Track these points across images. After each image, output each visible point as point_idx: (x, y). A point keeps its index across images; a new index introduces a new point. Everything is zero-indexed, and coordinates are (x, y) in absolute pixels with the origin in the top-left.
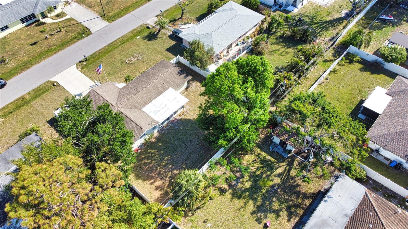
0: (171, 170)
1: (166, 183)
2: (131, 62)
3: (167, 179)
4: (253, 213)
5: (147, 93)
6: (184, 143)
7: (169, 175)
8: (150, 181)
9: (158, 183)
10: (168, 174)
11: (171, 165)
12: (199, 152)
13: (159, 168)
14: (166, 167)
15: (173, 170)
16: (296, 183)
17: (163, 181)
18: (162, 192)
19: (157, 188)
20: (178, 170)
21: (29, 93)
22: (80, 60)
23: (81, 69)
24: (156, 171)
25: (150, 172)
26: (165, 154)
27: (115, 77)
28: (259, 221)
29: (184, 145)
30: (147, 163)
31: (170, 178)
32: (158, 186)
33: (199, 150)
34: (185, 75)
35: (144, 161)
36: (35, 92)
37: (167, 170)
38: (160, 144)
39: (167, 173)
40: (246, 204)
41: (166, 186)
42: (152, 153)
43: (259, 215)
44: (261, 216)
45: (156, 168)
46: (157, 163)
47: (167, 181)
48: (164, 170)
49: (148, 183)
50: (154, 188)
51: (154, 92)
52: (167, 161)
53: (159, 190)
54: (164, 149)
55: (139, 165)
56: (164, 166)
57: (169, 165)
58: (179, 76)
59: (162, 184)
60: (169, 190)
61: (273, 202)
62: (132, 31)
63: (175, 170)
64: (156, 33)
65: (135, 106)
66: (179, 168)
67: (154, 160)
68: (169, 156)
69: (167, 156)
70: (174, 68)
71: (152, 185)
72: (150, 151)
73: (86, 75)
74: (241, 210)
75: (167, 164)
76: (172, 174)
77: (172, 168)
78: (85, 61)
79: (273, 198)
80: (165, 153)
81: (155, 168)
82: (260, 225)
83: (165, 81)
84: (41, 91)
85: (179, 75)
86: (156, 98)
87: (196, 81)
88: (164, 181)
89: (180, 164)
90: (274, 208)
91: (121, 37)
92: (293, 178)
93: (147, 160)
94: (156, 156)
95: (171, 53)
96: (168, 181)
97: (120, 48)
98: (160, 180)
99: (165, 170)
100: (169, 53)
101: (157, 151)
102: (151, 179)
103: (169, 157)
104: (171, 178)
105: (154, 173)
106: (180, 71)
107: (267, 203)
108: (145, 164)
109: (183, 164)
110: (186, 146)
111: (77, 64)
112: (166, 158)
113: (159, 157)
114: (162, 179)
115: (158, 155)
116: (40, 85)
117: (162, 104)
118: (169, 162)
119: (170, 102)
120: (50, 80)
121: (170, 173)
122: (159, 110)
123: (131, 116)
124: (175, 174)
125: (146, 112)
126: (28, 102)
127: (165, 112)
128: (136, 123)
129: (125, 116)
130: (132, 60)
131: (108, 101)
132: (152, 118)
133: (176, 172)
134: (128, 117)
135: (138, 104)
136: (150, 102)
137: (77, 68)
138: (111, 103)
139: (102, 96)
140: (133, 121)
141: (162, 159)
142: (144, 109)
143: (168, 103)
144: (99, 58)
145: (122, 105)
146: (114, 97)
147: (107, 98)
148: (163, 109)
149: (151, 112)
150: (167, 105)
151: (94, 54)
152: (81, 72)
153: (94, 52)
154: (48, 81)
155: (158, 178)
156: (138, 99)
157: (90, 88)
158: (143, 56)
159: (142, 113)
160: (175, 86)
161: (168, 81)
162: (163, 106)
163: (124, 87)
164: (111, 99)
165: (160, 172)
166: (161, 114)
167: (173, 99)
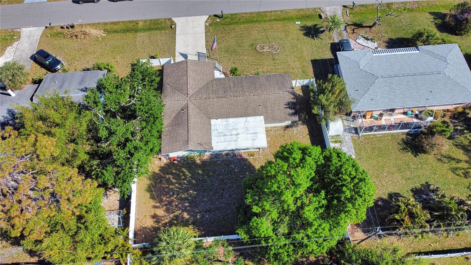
0: (183, 208)
1: (167, 219)
2: (261, 51)
3: (172, 215)
5: (232, 104)
6: (223, 190)
7: (177, 213)
8: (156, 203)
9: (160, 212)
10: (177, 211)
11: (188, 204)
13: (175, 196)
14: (182, 202)
15: (185, 211)
17: (166, 213)
18: (155, 225)
19: (154, 216)
20: (189, 215)
21: (145, 21)
22: (216, 14)
23: (208, 25)
24: (170, 197)
26: (194, 187)
27: (230, 58)
29: (221, 192)
30: (170, 181)
31: (175, 216)
32: (157, 215)
33: (229, 211)
34: (293, 111)
35: (171, 176)
36: (151, 24)
37: (180, 206)
38: (200, 172)
39: (176, 209)
41: (163, 222)
42: (184, 175)
45: (174, 194)
46: (178, 190)
47: (170, 217)
48: (177, 203)
49: (152, 203)
50: (153, 213)
51: (240, 108)
52: (189, 196)
53: (155, 220)
54: (198, 180)
55: (162, 176)
56: (181, 199)
57: (187, 203)
58: (286, 108)
59: (162, 217)
62: (299, 10)
63: (187, 212)
64: (322, 29)
65: (207, 111)
66: (192, 213)
67: (180, 184)
68: (196, 191)
69: (194, 191)
70: (287, 93)
71: (154, 210)
72: (185, 170)
73: (206, 35)
75: (186, 199)
76: (180, 214)
77: (187, 207)
78: (221, 17)
80: (196, 185)
81: (171, 193)
83: (264, 104)
84: (156, 27)
85: (286, 106)
87: (307, 126)
88: (166, 215)
89: (197, 211)
91: (281, 11)
93: (173, 178)
94: (185, 181)
95: (314, 67)
96: (170, 219)
97: (267, 25)
98: (165, 210)
99: (179, 204)
100: (312, 67)
101: (190, 177)
102: (158, 202)
103: (195, 193)
104: (175, 218)
105: (166, 198)
106: (292, 102)
108: (168, 180)
109: (200, 212)
110: (222, 196)
111: (210, 16)
112: (191, 192)
113: (187, 185)
114: (167, 210)
115: (188, 181)
116: (160, 18)
117: (236, 129)
118: (189, 198)
119: (246, 134)
120: (173, 18)
121: (180, 212)
122: (227, 134)
123: (192, 120)
124: (183, 218)
125: (212, 127)
126: (136, 31)
127: (229, 141)
128: (189, 132)
129: (187, 116)
130: (264, 49)
131: (188, 86)
132: (210, 139)
133: (186, 215)
134: (189, 119)
135: (213, 111)
136: (226, 118)
137: (207, 21)
138: (189, 90)
139: (188, 76)
140: (189, 128)
141: (186, 190)
142: (213, 122)
143: (242, 133)
144: (236, 23)
145: (195, 101)
146: (198, 85)
147: (190, 81)
148: (231, 137)
149: (217, 130)
150: (239, 134)
151: (236, 14)
152: (205, 29)
153: (237, 12)
154: (170, 19)
155: (164, 207)
156: (217, 105)
157: (197, 53)
158: (280, 51)
159: (206, 124)
160: (269, 118)
161: (267, 106)
162: (234, 132)
163: (220, 79)
164: (193, 85)
165: (172, 201)
166: (224, 140)
167: (252, 131)
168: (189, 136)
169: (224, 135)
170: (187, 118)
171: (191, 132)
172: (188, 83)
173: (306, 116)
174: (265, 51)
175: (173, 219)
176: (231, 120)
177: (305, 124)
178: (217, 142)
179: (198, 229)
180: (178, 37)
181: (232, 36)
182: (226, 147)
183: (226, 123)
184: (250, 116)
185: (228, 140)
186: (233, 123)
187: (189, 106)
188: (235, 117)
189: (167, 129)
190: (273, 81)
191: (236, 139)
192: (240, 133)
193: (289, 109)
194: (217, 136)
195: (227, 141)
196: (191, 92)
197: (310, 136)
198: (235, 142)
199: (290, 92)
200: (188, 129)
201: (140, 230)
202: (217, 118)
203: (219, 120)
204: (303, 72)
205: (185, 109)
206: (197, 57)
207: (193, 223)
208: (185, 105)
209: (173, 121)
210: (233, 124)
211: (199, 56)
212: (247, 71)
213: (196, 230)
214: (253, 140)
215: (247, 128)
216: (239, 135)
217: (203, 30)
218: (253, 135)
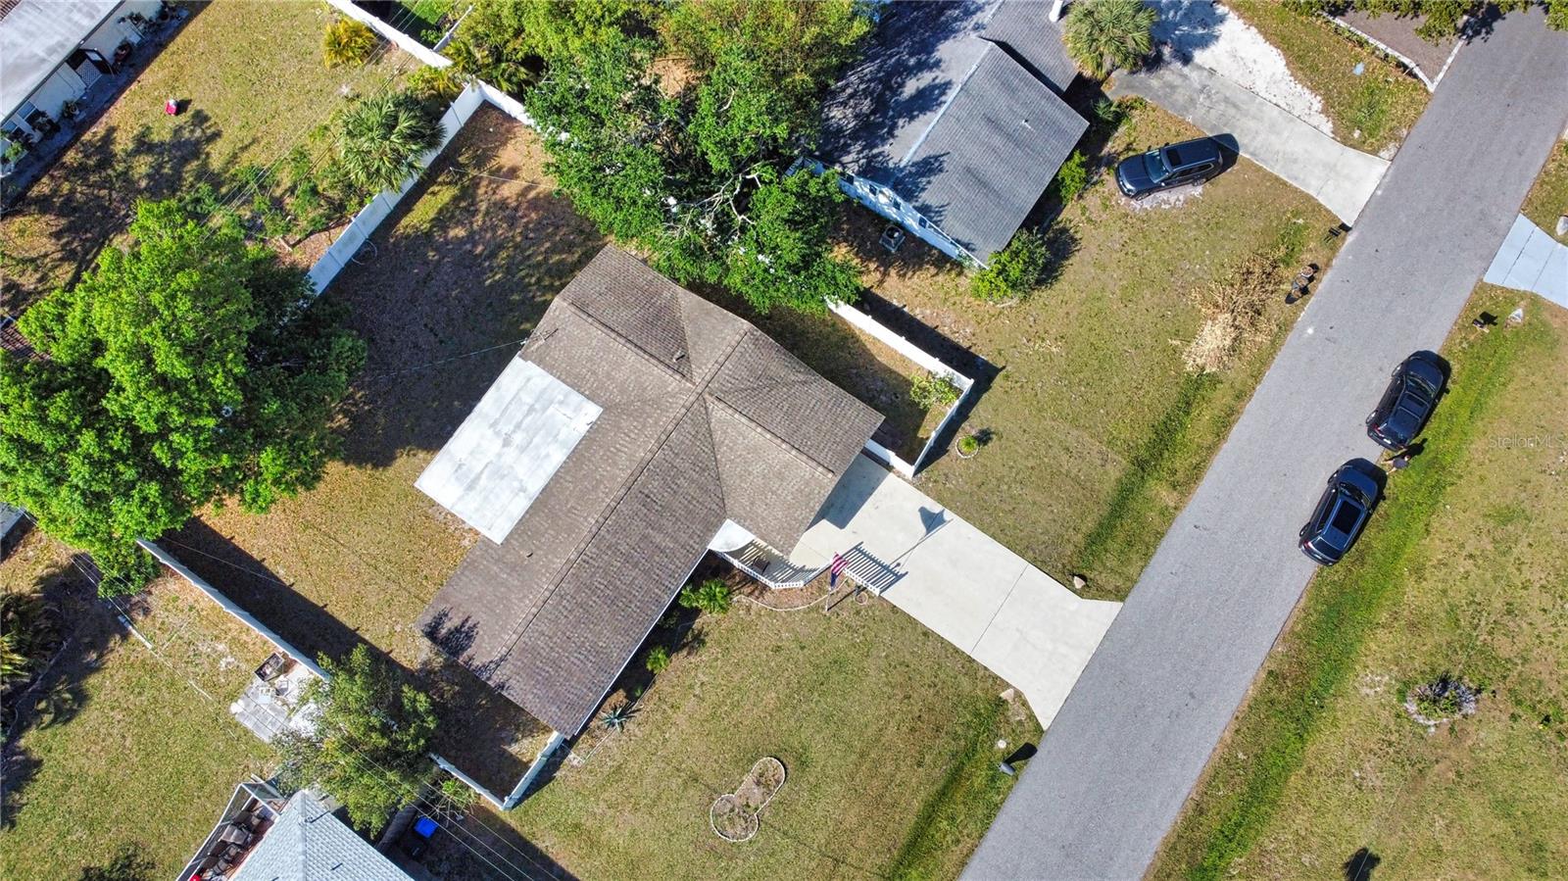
0: (477, 237)
1: (486, 192)
2: (756, 767)
3: (483, 207)
4: (217, 135)
5: (595, 488)
6: (441, 342)
7: (479, 220)
8: (539, 194)
10: (484, 221)
11: (477, 251)
12: (383, 312)
13: (519, 239)
14: (492, 244)
15: (467, 236)
16: (64, 240)
17: (498, 197)
18: (493, 163)
19: (513, 173)
20: (452, 238)
21: (1168, 515)
22: (1034, 761)
23: (1003, 695)
24: (526, 226)
25: (545, 222)
28: (200, 118)
29: (441, 335)
30: (561, 252)
31: (476, 211)
32: (511, 179)
33: (386, 318)
34: (444, 631)
36: (1142, 524)
37: (489, 235)
39: (488, 223)
40: (234, 158)
41: (485, 183)
43: (198, 133)
44: (192, 131)
45: (525, 238)
46: (528, 253)
47: (482, 200)
48: (499, 232)
49: (543, 189)
50: (523, 174)
51: (568, 501)
52: (494, 264)
53: (505, 170)
54: (512, 307)
56: (501, 247)
57: (483, 250)
58: (467, 620)
59: (498, 187)
60: (475, 173)
61: (148, 176)
63: (462, 238)
65: (631, 415)
66: (450, 247)
67: (539, 264)
68: (491, 285)
69: (495, 281)
70: (496, 655)
71: (528, 180)
73: (957, 650)
74: (250, 140)
75: (493, 255)
76: (471, 223)
77: (475, 245)
78: (1007, 763)
79: (148, 184)
80: (505, 296)
81: (531, 235)
82: (199, 108)
83: (525, 568)
84: (1120, 535)
85: (470, 623)
86: (556, 475)
87: (411, 672)
88: (494, 197)
89: (446, 260)
90: (150, 159)
92: (69, 255)
94: (533, 280)
96: (478, 198)
98: (509, 201)
99: (494, 237)
101: (533, 297)
102: (536, 198)
103: (488, 282)
104: (472, 208)
105: (530, 219)
107: (166, 170)
109: (439, 261)
110: (431, 330)
111: (1039, 731)
112: (497, 277)
113: (523, 278)
114: (502, 205)
115: (530, 284)
116: (1148, 569)
117: (523, 449)
118: (487, 264)
119: (491, 462)
120: (1118, 605)
121: (475, 227)
122: (529, 418)
123: (632, 357)
124: (459, 223)
125: (582, 397)
126: (1142, 466)
127: (507, 408)
128: (600, 327)
129: (654, 353)
130: (758, 783)
131: (743, 420)
132: (550, 369)
133: (459, 232)
134: (639, 351)
135: (619, 428)
136: (576, 448)
137: (1025, 704)
138: (730, 411)
139: (779, 441)
140: (613, 335)
141: (510, 269)
142: (593, 411)
143: (499, 455)
144: (943, 794)
145: (682, 402)
146: (731, 449)
147: (757, 436)
148: (514, 422)
149: (561, 403)
150: (504, 446)
151: (986, 827)
152: (986, 668)
153: (990, 835)
154: (1119, 595)
155: (514, 204)
156: (624, 449)
157: (900, 570)
158: (708, 824)
159: (597, 388)
160: (482, 556)
161: (514, 574)
162: (518, 438)
163: (712, 527)
164: (740, 434)
165: (512, 226)
166: (520, 399)
167: (483, 481)
168: (590, 320)
169: (531, 409)
170: (648, 349)
171: (598, 333)
172: (753, 425)
173: (442, 697)
174: (749, 779)
175: (473, 204)
176: (557, 457)
177: (421, 670)
178: (529, 380)
179: (408, 236)
180: (1017, 563)
181: (892, 728)
182: (498, 389)
183: (561, 437)
184: (527, 512)
185: (512, 407)
186: (547, 456)
187: (678, 377)
188: (558, 471)
189: (667, 294)
190: (578, 663)
191: (499, 427)
192: (505, 449)
193: (456, 628)
194: (545, 389)
195: (510, 403)
196: (719, 413)
197: (382, 652)
198: (492, 421)
199: (493, 666)
200: (613, 330)
201: (508, 131)
202: (595, 427)
203: (583, 429)
204: (577, 826)
205: (681, 364)
206: (886, 562)
207: (428, 235)
208: (690, 371)
209: (676, 321)
210: (543, 453)
211: (885, 567)
212: (717, 659)
213: (409, 230)
214: (460, 466)
215: (503, 477)
216: (500, 442)
217: (991, 657)
218: (472, 476)
